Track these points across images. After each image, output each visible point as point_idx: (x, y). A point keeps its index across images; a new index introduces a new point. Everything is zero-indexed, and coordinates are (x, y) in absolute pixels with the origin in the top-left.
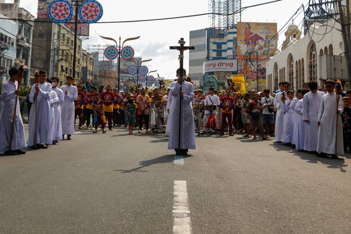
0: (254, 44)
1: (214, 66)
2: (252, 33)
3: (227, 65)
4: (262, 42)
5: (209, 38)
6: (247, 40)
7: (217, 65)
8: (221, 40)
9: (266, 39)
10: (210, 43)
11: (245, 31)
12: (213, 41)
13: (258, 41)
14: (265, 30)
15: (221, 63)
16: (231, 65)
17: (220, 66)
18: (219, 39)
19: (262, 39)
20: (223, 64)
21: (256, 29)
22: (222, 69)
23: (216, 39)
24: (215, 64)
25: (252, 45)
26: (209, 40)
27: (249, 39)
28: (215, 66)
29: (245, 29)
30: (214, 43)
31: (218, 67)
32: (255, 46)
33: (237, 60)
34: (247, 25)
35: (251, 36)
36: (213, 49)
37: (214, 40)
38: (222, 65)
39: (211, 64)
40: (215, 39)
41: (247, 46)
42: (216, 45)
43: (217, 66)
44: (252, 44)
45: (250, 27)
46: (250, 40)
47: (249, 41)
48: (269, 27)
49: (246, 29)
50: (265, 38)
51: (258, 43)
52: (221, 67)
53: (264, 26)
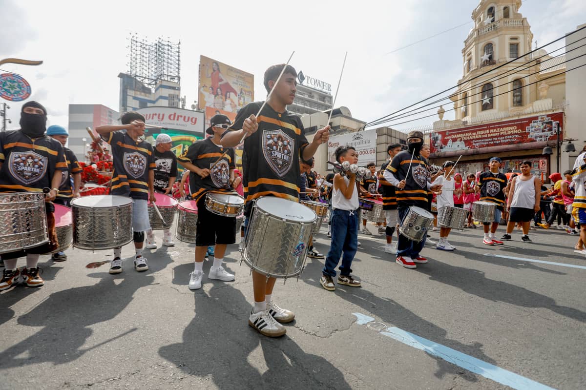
0: (224, 97)
1: (161, 117)
2: (221, 80)
3: (186, 120)
4: (236, 97)
5: (127, 89)
6: (214, 88)
7: (166, 117)
8: (146, 96)
9: (241, 94)
10: (128, 97)
11: (212, 73)
12: (133, 95)
13: (230, 95)
14: (239, 80)
15: (175, 114)
16: (194, 120)
17: (174, 119)
18: (143, 94)
19: (235, 93)
20: (178, 116)
21: (227, 74)
22: (177, 124)
23: (138, 93)
24: (163, 115)
25: (222, 98)
26: (127, 92)
27: (218, 88)
28: (163, 119)
29: (212, 71)
30: (135, 98)
31: (168, 120)
32: (226, 100)
33: (203, 114)
34: (214, 64)
35: (220, 83)
36: (133, 106)
37: (135, 94)
38: (178, 120)
39: (153, 115)
40: (136, 92)
41: (215, 98)
42: (138, 101)
43: (166, 119)
44: (221, 96)
45: (219, 69)
46: (219, 90)
47: (217, 91)
48: (244, 78)
49: (214, 71)
50: (239, 93)
51: (229, 97)
52: (175, 121)
53: (238, 75)
